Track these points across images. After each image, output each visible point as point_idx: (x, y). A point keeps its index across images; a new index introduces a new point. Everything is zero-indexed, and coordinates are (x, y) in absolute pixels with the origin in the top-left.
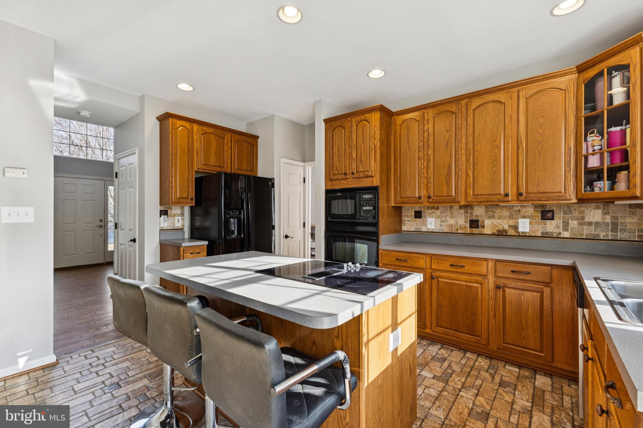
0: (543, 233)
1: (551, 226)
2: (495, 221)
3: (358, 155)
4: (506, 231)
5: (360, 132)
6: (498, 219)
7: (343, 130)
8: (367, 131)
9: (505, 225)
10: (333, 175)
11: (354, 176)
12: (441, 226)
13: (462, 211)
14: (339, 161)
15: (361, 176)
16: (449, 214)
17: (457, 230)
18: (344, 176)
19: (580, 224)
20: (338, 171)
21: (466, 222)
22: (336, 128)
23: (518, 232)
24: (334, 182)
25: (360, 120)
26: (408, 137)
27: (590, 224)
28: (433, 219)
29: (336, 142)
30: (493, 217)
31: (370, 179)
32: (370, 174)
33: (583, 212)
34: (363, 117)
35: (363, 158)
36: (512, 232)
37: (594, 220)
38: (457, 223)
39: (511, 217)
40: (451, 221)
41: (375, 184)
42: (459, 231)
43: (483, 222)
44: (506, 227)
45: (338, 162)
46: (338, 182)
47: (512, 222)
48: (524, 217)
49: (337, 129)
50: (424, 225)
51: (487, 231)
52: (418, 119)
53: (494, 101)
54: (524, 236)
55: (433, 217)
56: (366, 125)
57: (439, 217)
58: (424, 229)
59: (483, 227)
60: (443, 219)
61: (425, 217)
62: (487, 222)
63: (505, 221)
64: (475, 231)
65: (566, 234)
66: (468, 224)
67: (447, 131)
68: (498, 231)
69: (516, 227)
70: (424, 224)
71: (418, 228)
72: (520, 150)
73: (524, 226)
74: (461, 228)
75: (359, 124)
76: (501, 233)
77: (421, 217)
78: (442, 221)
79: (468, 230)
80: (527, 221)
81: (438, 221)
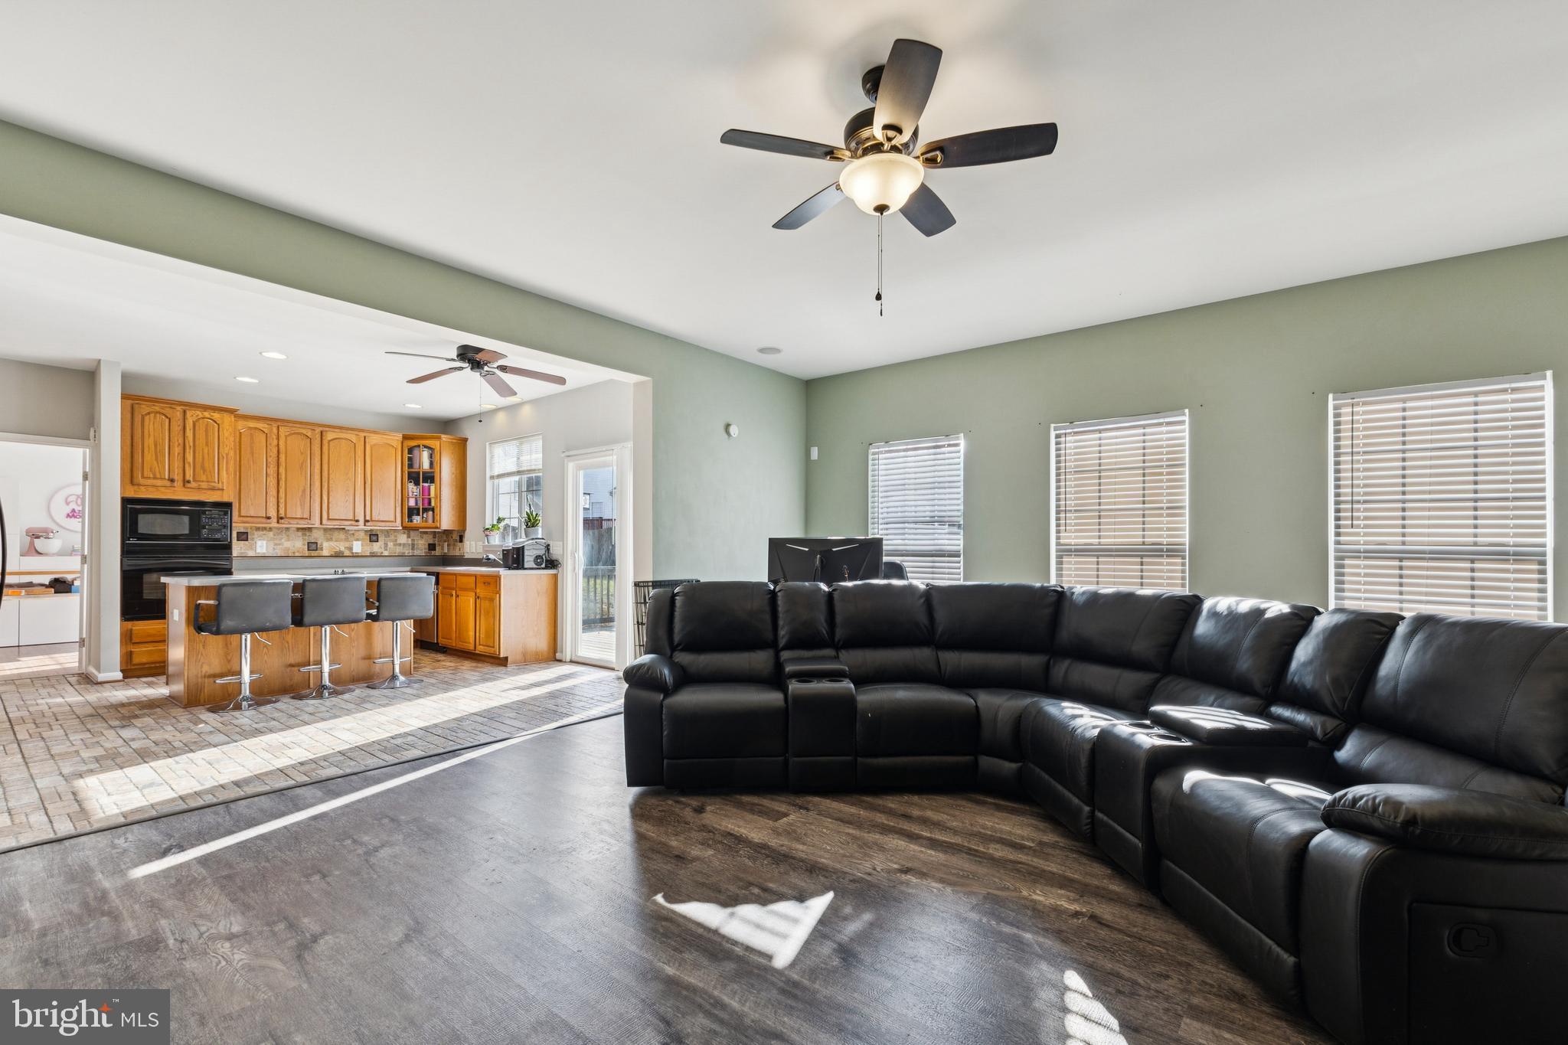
0: (371, 553)
1: (377, 547)
2: (333, 544)
3: (197, 460)
4: (342, 552)
5: (201, 433)
6: (336, 541)
7: (167, 420)
8: (213, 434)
9: (341, 547)
10: (143, 477)
11: (188, 485)
12: (274, 549)
13: (300, 534)
14: (156, 459)
15: (203, 487)
16: (284, 535)
17: (294, 553)
18: (168, 483)
19: (395, 545)
20: (154, 475)
21: (304, 545)
22: (149, 413)
23: (353, 553)
24: (142, 488)
25: (201, 416)
26: (252, 448)
27: (400, 545)
28: (265, 542)
29: (152, 434)
30: (331, 539)
31: (219, 492)
32: (220, 486)
33: (396, 536)
34: (206, 414)
35: (206, 465)
36: (347, 553)
37: (402, 542)
38: (294, 546)
39: (347, 540)
40: (287, 544)
41: (226, 499)
42: (297, 554)
43: (322, 545)
44: (342, 549)
45: (155, 463)
46: (151, 489)
47: (347, 544)
48: (357, 540)
49: (152, 415)
50: (252, 549)
51: (325, 553)
52: (266, 430)
53: (346, 439)
54: (357, 556)
55: (264, 540)
56: (213, 426)
57: (272, 539)
58: (251, 553)
59: (322, 549)
60: (277, 542)
61: (253, 539)
62: (326, 545)
63: (342, 543)
64: (313, 553)
65: (386, 553)
66: (306, 547)
67: (302, 453)
68: (336, 552)
69: (351, 549)
70: (253, 547)
71: (242, 553)
72: (367, 485)
73: (357, 547)
74: (298, 552)
75: (201, 421)
76: (338, 555)
77: (247, 540)
78: (276, 544)
79: (307, 553)
80: (360, 543)
81: (271, 544)
